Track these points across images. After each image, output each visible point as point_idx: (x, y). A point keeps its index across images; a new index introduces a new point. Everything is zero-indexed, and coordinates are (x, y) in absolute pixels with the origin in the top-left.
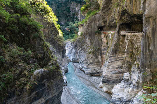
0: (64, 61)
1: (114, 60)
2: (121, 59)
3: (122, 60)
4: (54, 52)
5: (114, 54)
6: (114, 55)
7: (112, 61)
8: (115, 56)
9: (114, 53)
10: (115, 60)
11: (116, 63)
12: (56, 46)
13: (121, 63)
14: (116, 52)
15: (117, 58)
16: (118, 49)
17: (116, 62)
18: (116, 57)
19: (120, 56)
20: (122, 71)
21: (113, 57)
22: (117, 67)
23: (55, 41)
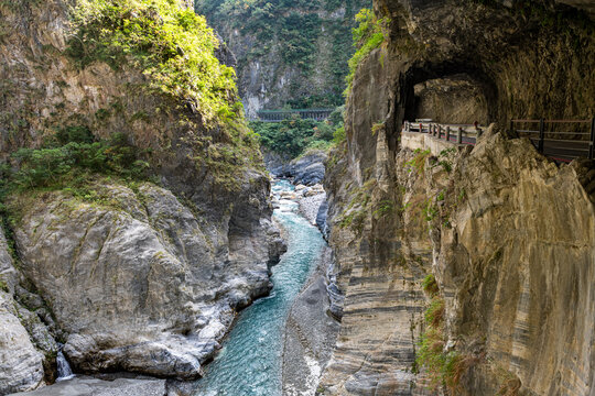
0: (247, 249)
1: (375, 304)
2: (410, 303)
3: (417, 315)
4: (176, 218)
5: (373, 265)
6: (376, 272)
7: (363, 306)
8: (382, 279)
9: (372, 258)
10: (382, 305)
11: (382, 323)
12: (199, 192)
13: (412, 328)
14: (382, 257)
15: (391, 294)
16: (392, 235)
17: (382, 316)
18: (386, 286)
19: (406, 288)
20: (413, 386)
21: (367, 285)
22: (385, 347)
23: (196, 172)
